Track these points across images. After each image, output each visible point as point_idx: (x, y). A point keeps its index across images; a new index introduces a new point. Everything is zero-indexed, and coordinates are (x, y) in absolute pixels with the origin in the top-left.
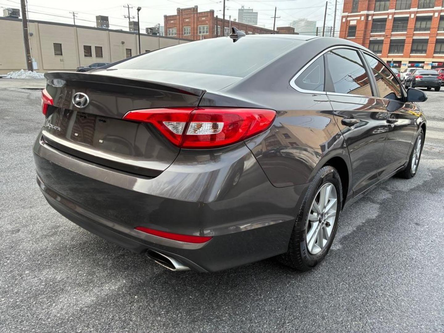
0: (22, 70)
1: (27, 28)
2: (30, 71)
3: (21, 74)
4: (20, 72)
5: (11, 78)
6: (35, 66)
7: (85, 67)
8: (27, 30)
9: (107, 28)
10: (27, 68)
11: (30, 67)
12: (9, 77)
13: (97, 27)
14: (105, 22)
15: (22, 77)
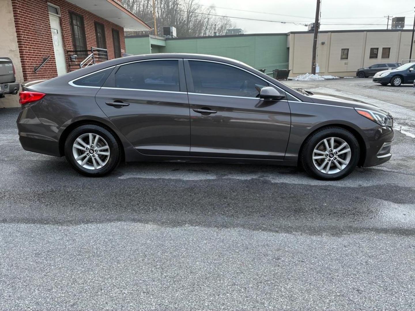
0: (307, 74)
1: (317, 38)
2: (313, 75)
3: (306, 77)
4: (305, 76)
5: (298, 80)
6: (318, 70)
7: (365, 69)
8: (317, 40)
9: (401, 29)
10: (311, 72)
11: (314, 72)
12: (297, 79)
13: (391, 29)
14: (400, 22)
15: (306, 79)
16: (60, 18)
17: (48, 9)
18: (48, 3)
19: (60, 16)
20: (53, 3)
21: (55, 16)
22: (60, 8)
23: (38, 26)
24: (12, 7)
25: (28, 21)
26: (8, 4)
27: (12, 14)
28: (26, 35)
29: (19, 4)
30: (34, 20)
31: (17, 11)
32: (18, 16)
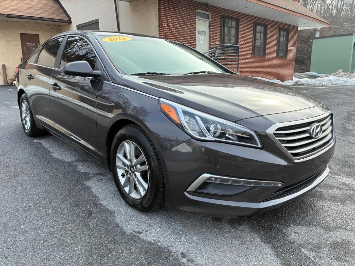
16: (210, 21)
17: (195, 15)
18: (197, 10)
19: (210, 20)
20: (203, 10)
21: (202, 20)
22: (211, 13)
23: (181, 29)
24: (158, 15)
25: (171, 25)
26: (156, 13)
27: (158, 21)
28: (167, 36)
29: (164, 13)
30: (177, 25)
31: (161, 18)
32: (161, 22)
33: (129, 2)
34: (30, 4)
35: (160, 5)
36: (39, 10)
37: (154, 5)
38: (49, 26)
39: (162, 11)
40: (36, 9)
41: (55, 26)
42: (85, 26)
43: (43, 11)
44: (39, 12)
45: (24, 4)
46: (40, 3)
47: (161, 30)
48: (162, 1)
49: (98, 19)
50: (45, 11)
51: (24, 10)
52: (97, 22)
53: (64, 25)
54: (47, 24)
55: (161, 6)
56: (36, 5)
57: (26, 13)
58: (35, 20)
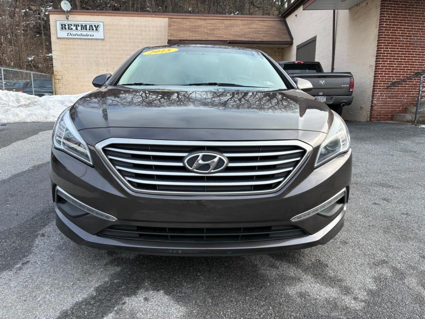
23: (418, 37)
24: (379, 21)
25: (399, 33)
26: (377, 19)
27: (378, 29)
28: (390, 48)
29: (389, 17)
30: (412, 31)
31: (383, 24)
32: (383, 30)
33: (349, 9)
34: (254, 28)
35: (383, 6)
36: (261, 34)
37: (376, 8)
38: (272, 49)
39: (385, 15)
40: (259, 32)
41: (278, 49)
42: (305, 45)
43: (265, 34)
44: (261, 36)
45: (249, 28)
46: (265, 26)
47: (382, 40)
48: (387, 1)
49: (316, 37)
50: (268, 34)
51: (247, 35)
52: (314, 40)
53: (287, 48)
54: (270, 48)
55: (384, 9)
56: (261, 28)
57: (248, 37)
58: (257, 45)
